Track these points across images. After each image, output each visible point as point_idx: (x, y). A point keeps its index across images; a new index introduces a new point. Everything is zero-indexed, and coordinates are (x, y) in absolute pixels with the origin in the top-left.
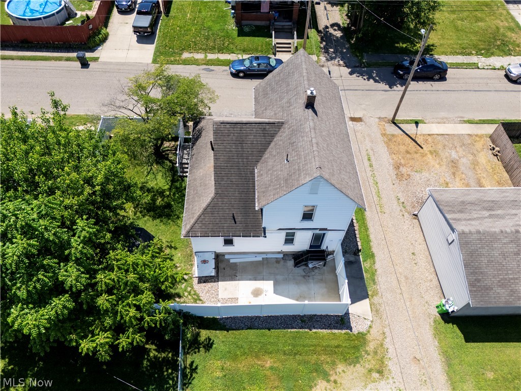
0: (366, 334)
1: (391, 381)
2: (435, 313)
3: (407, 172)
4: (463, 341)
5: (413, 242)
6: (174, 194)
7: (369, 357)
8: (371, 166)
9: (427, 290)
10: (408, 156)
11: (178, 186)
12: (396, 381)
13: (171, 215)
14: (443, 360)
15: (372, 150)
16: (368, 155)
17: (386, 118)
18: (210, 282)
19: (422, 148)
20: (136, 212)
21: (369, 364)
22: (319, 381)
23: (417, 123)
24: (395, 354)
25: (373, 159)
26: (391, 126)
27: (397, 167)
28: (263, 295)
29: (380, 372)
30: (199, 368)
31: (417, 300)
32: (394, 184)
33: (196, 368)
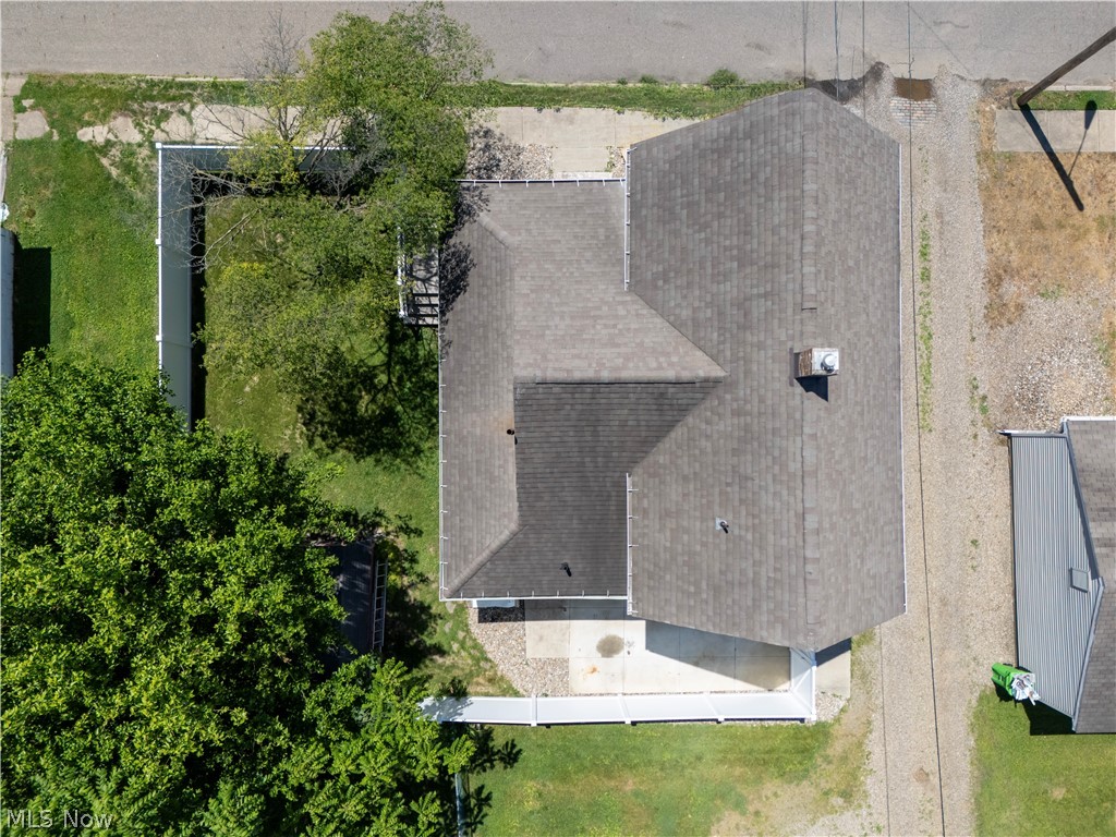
0: (832, 725)
1: (864, 812)
2: (986, 680)
3: (1019, 295)
4: (1028, 731)
5: (982, 512)
6: (400, 380)
7: (831, 767)
8: (926, 276)
9: (984, 630)
10: (1036, 237)
11: (408, 354)
12: (873, 811)
13: (399, 446)
14: (976, 773)
15: (940, 215)
16: (925, 235)
17: (1004, 81)
18: (506, 621)
19: (1080, 207)
20: (313, 436)
21: (827, 782)
22: (726, 813)
23: (1091, 108)
24: (882, 764)
25: (934, 252)
26: (1013, 119)
27: (995, 280)
28: (623, 653)
29: (847, 795)
30: (494, 796)
31: (955, 652)
32: (973, 339)
33: (489, 797)
